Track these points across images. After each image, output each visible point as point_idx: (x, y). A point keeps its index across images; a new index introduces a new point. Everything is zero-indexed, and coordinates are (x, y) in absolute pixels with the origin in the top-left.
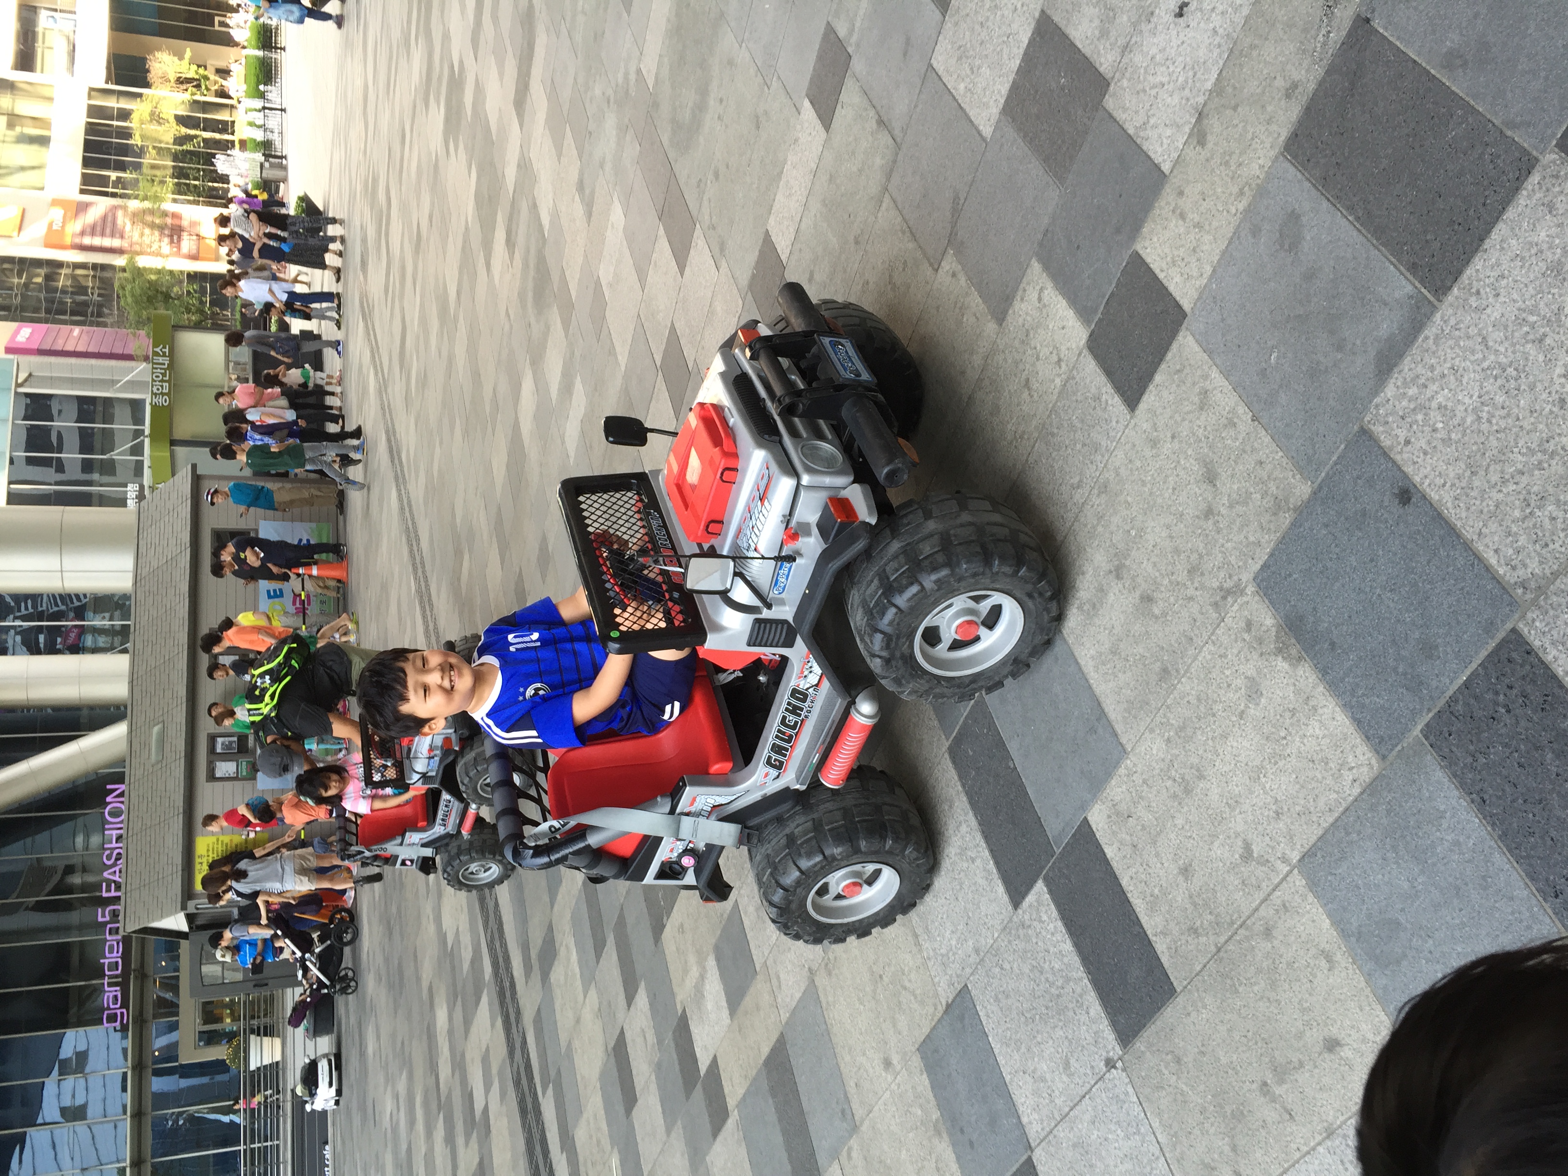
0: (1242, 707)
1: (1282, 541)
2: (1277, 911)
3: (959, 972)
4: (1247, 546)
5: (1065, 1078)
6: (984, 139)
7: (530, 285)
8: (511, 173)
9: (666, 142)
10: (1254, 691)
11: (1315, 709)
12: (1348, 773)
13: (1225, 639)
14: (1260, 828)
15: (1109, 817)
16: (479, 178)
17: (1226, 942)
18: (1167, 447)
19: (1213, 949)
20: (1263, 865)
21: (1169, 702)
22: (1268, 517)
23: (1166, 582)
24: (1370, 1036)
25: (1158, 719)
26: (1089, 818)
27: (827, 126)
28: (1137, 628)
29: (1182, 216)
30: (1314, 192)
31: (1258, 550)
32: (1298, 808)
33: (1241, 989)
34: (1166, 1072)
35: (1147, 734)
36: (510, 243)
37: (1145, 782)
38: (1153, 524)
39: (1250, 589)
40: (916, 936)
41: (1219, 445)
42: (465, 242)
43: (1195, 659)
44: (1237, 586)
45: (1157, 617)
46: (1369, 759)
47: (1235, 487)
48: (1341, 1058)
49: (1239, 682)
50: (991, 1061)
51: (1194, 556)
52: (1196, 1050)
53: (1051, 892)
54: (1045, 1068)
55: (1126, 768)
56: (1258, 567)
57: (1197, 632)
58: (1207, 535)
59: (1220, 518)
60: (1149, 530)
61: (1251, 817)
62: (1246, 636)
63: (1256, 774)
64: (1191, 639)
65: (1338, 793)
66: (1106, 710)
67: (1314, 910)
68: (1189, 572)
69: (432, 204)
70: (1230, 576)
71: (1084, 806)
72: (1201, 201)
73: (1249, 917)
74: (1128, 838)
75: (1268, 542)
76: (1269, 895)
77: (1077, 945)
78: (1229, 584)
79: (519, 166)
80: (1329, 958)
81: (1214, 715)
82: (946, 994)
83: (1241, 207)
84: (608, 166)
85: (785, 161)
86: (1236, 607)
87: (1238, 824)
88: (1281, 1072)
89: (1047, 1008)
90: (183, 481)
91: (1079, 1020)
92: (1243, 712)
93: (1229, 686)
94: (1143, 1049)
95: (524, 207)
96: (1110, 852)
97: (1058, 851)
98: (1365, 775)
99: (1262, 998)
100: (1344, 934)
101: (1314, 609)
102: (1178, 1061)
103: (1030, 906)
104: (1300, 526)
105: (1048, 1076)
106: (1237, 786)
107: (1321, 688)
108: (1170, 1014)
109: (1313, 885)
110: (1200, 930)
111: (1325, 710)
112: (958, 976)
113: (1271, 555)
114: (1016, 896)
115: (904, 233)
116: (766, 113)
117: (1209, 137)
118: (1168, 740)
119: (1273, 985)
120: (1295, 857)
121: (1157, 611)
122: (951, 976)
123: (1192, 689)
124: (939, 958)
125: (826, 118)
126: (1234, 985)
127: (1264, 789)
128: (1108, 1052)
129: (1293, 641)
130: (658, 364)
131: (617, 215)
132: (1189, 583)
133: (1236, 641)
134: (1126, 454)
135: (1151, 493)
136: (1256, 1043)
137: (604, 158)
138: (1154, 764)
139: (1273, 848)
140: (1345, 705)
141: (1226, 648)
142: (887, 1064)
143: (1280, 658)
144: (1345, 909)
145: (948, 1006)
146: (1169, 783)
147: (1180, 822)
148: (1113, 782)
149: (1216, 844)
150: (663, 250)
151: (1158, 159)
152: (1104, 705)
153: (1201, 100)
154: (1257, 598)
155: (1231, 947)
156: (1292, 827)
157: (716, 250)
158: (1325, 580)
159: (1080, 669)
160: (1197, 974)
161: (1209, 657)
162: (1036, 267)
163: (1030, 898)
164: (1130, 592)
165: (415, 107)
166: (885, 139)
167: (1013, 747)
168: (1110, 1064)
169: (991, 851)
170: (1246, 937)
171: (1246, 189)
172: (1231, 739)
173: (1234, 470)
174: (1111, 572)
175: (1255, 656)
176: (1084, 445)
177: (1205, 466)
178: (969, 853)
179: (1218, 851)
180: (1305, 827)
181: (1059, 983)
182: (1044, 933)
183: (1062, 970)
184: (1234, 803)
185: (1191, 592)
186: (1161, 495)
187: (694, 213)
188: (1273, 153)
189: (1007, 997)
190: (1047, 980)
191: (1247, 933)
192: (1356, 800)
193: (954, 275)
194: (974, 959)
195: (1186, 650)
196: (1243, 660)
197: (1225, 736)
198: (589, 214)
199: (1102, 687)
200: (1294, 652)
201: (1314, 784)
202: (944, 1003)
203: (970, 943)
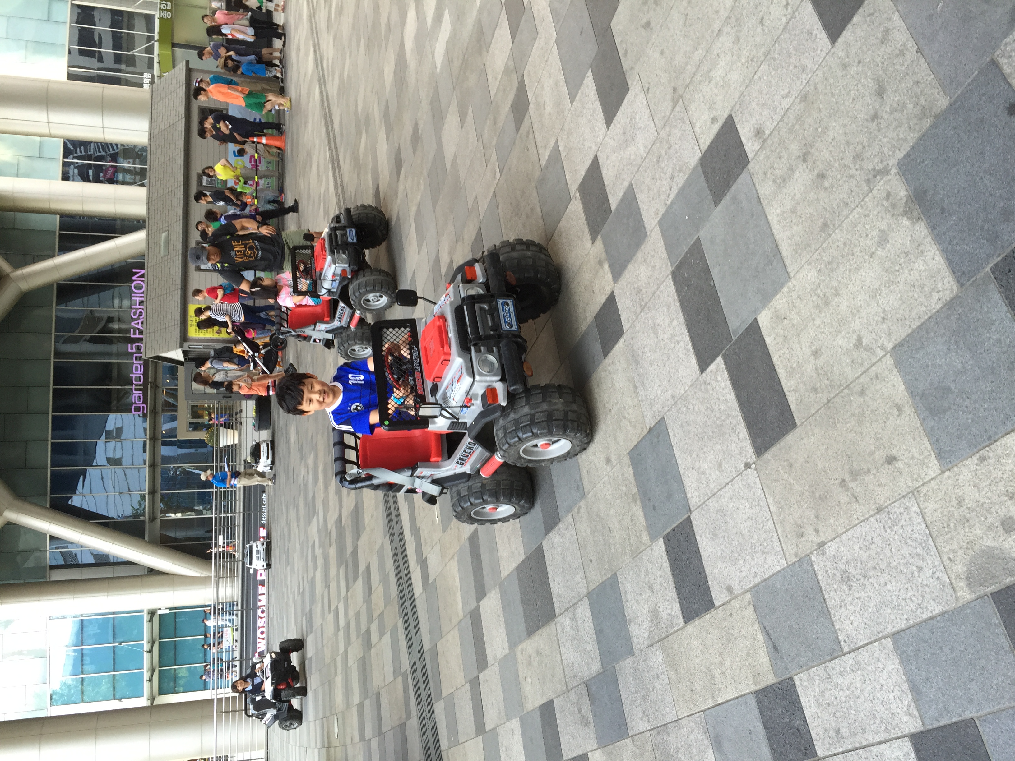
0: (873, 250)
1: (923, 138)
2: (871, 379)
3: (660, 409)
4: (899, 139)
5: (718, 473)
10: (883, 239)
11: (922, 252)
12: (936, 294)
13: (870, 205)
14: (870, 328)
15: (771, 318)
17: (834, 397)
18: (853, 70)
19: (826, 401)
20: (868, 351)
21: (824, 245)
22: (915, 120)
23: (836, 165)
24: (917, 455)
25: (816, 256)
26: (758, 319)
28: (812, 195)
31: (904, 144)
32: (898, 316)
33: (838, 425)
34: (782, 472)
35: (806, 266)
37: (799, 297)
38: (834, 124)
39: (894, 171)
40: (635, 387)
41: (890, 69)
43: (847, 217)
44: (885, 168)
45: (826, 189)
46: (951, 286)
47: (896, 99)
48: (896, 467)
49: (875, 233)
50: (673, 462)
51: (859, 148)
52: (803, 460)
53: (726, 364)
54: (706, 467)
55: (788, 287)
56: (902, 155)
57: (851, 199)
58: (871, 133)
59: (882, 121)
60: (831, 128)
61: (866, 321)
62: (885, 203)
63: (874, 293)
64: (847, 204)
65: (926, 307)
66: (781, 250)
67: (896, 379)
68: (854, 158)
70: (882, 162)
71: (757, 311)
73: (852, 383)
74: (782, 332)
75: (912, 137)
76: (868, 369)
77: (738, 397)
78: (881, 166)
80: (899, 409)
81: (853, 255)
82: (650, 422)
86: (881, 183)
87: (856, 324)
88: (855, 475)
89: (713, 432)
90: (180, 71)
91: (732, 440)
92: (873, 253)
93: (867, 236)
94: (769, 458)
96: (768, 340)
97: (734, 338)
98: (948, 296)
99: (851, 431)
100: (912, 394)
101: (935, 186)
102: (791, 466)
103: (711, 372)
104: (936, 128)
105: (707, 472)
106: (860, 301)
107: (929, 239)
108: (790, 438)
109: (898, 364)
110: (819, 390)
111: (929, 253)
112: (659, 412)
113: (913, 147)
114: (703, 365)
118: (820, 271)
119: (860, 423)
120: (890, 346)
121: (827, 184)
122: (654, 412)
123: (842, 237)
124: (649, 401)
126: (835, 423)
127: (878, 303)
128: (747, 459)
129: (917, 206)
132: (852, 166)
133: (877, 206)
134: (824, 74)
135: (837, 103)
136: (843, 457)
138: (807, 286)
139: (876, 340)
140: (943, 250)
141: (870, 211)
142: (608, 461)
143: (905, 218)
144: (916, 379)
145: (651, 429)
146: (815, 298)
147: (818, 322)
148: (778, 296)
149: (839, 337)
152: (780, 247)
154: (898, 177)
155: (837, 399)
156: (892, 328)
158: (946, 166)
159: (768, 222)
160: (812, 415)
161: (857, 216)
163: (712, 367)
164: (810, 171)
167: (715, 272)
168: (747, 466)
169: (691, 337)
170: (848, 395)
172: (862, 271)
173: (898, 86)
174: (799, 157)
175: (888, 217)
176: (795, 67)
177: (878, 84)
178: (676, 338)
179: (840, 341)
180: (900, 328)
181: (723, 419)
182: (717, 388)
183: (726, 410)
184: (855, 311)
185: (853, 171)
186: (844, 103)
189: (688, 425)
190: (715, 416)
191: (849, 392)
192: (938, 312)
194: (671, 402)
195: (842, 211)
196: (880, 219)
197: (858, 269)
199: (781, 234)
200: (915, 214)
201: (911, 301)
202: (648, 428)
203: (670, 393)
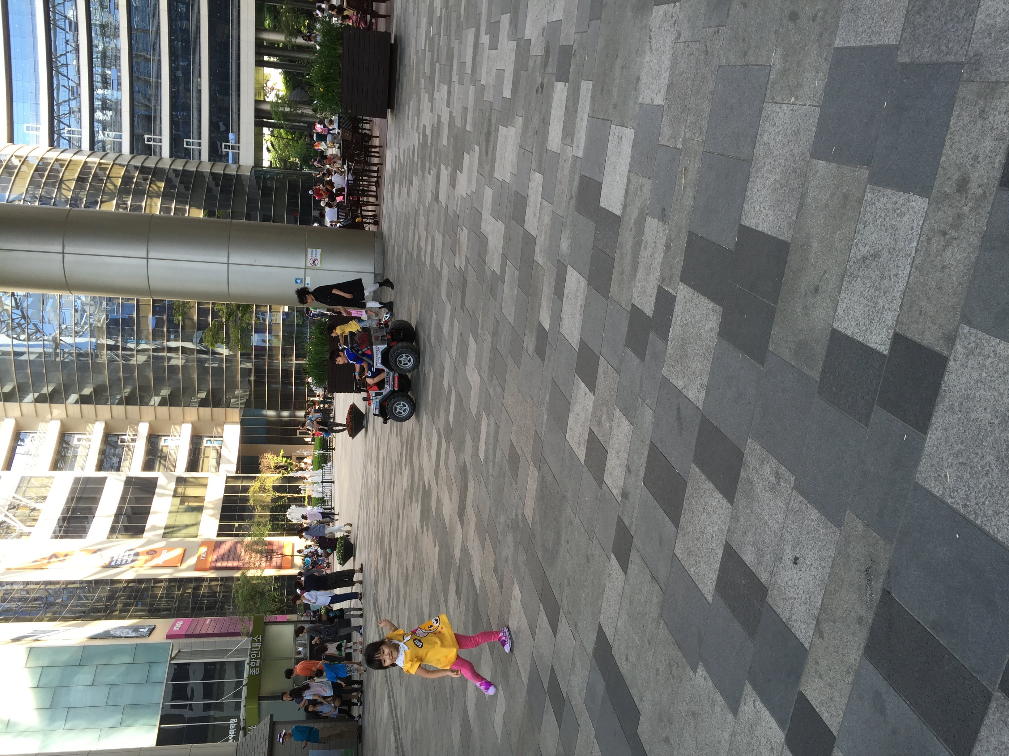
6: (709, 603)
7: (470, 620)
8: (457, 552)
9: (540, 557)
16: (440, 550)
27: (625, 572)
29: (820, 676)
30: (886, 682)
36: (458, 592)
42: (433, 585)
69: (415, 558)
72: (828, 671)
79: (462, 549)
83: (850, 679)
84: (510, 562)
85: (605, 585)
90: (264, 728)
95: (465, 573)
115: (674, 644)
116: (592, 555)
117: (825, 635)
125: (624, 566)
130: (546, 689)
131: (517, 591)
137: (508, 557)
150: (543, 620)
151: (802, 640)
153: (816, 612)
157: (573, 628)
162: (748, 688)
165: (405, 500)
166: (657, 588)
171: (850, 670)
187: (559, 603)
188: (860, 653)
193: (705, 679)
198: (501, 588)
